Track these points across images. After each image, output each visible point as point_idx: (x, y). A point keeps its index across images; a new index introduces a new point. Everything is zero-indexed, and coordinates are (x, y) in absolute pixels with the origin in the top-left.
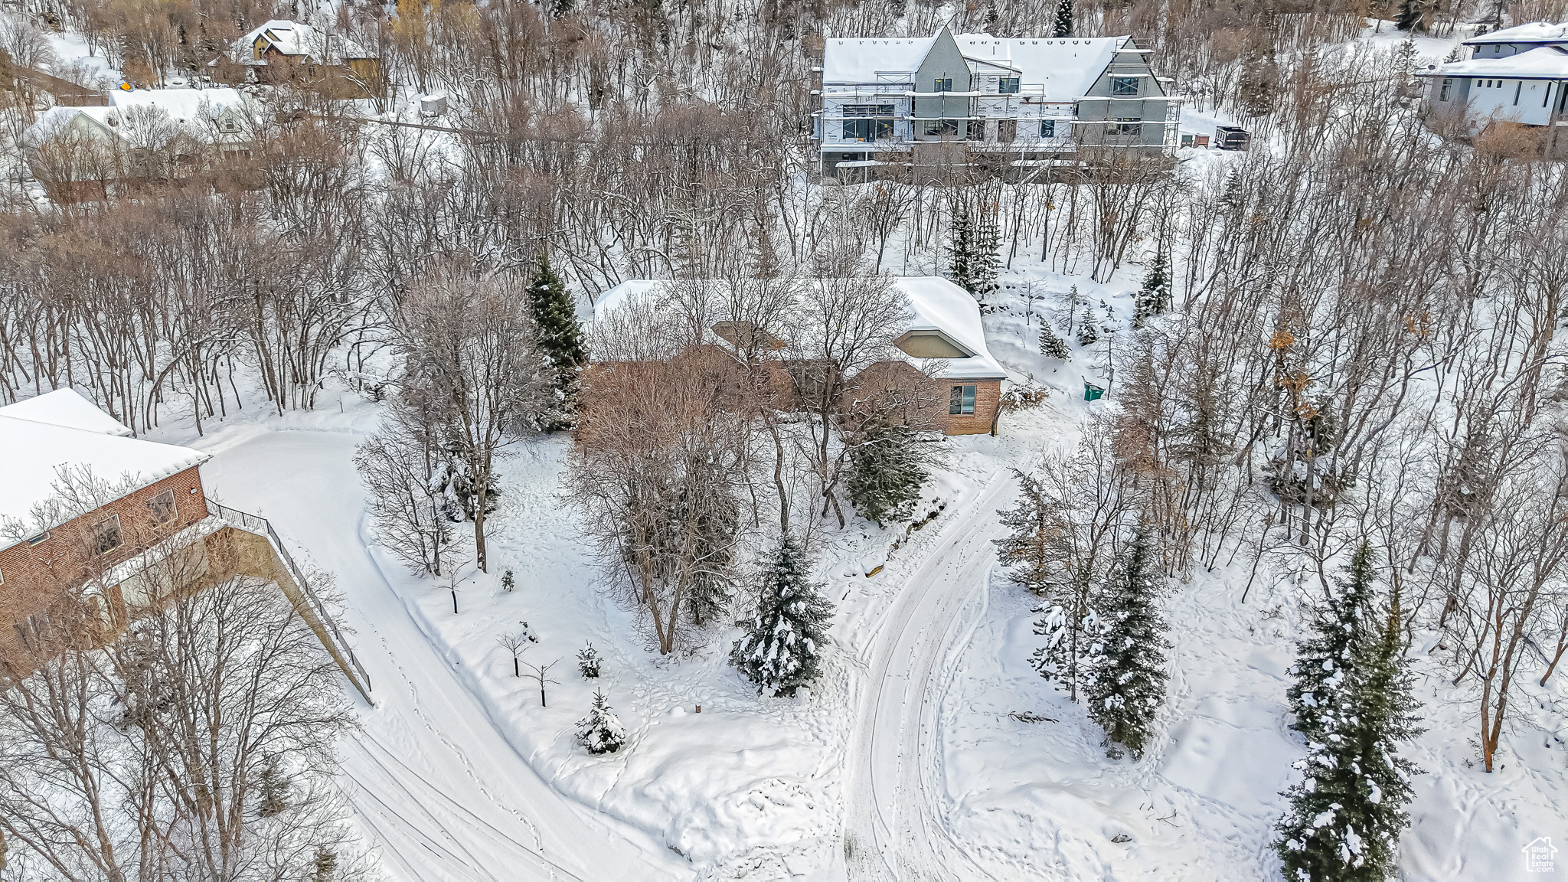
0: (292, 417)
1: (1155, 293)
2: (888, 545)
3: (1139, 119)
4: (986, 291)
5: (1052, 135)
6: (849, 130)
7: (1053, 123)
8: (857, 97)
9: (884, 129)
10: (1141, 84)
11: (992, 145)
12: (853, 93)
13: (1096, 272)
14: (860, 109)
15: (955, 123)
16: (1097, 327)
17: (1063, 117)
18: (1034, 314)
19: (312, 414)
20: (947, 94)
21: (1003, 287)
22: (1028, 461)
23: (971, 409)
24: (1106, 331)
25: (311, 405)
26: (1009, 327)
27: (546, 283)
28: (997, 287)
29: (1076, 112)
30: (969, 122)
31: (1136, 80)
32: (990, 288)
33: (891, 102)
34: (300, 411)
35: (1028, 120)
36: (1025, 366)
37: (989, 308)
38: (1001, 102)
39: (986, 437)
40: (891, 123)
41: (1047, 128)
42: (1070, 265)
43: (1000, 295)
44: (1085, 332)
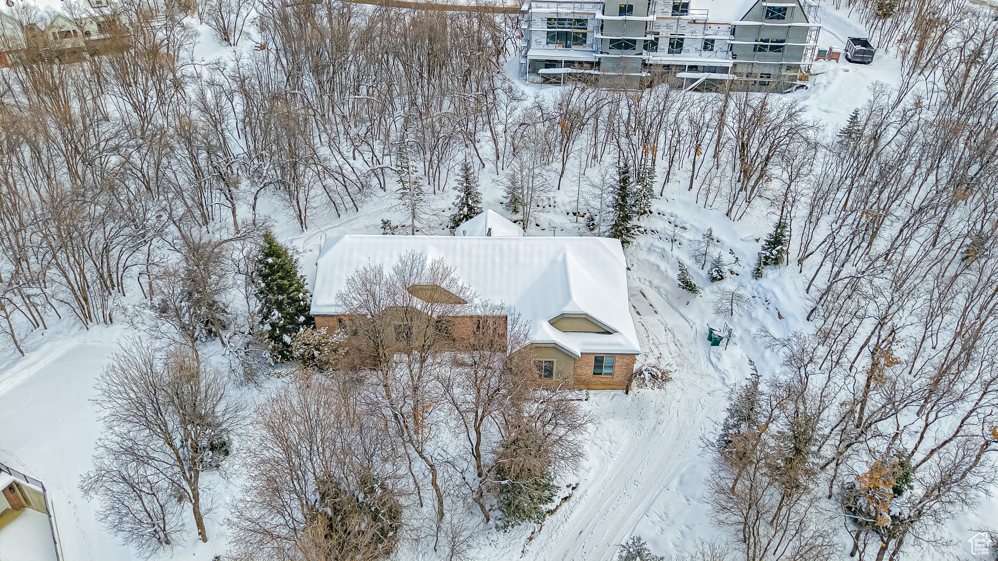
0: (96, 329)
1: (774, 252)
2: (525, 538)
3: (783, 41)
4: (642, 214)
5: (712, 50)
6: (552, 38)
7: (713, 41)
8: (557, 13)
9: (580, 40)
10: (788, 12)
11: (662, 57)
12: (555, 10)
13: (730, 210)
14: (561, 21)
15: (634, 42)
16: (725, 269)
17: (722, 36)
18: (677, 242)
19: (112, 328)
20: (629, 18)
21: (655, 213)
22: (652, 427)
23: (610, 371)
24: (732, 272)
25: (111, 319)
26: (657, 250)
27: (272, 256)
28: (651, 212)
29: (733, 33)
30: (645, 41)
31: (785, 9)
32: (645, 212)
33: (585, 17)
34: (102, 326)
35: (693, 36)
36: (665, 290)
37: (642, 230)
38: (673, 23)
39: (621, 392)
40: (585, 35)
41: (708, 45)
42: (710, 202)
43: (653, 219)
44: (715, 274)
